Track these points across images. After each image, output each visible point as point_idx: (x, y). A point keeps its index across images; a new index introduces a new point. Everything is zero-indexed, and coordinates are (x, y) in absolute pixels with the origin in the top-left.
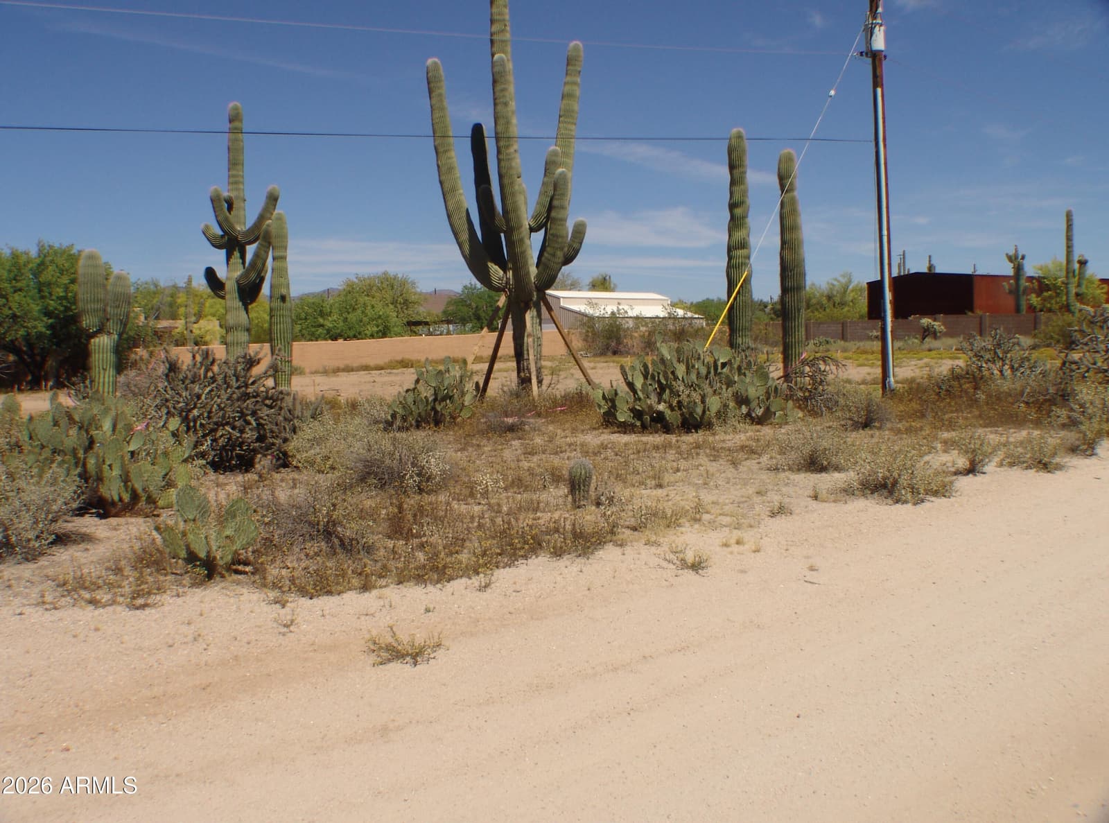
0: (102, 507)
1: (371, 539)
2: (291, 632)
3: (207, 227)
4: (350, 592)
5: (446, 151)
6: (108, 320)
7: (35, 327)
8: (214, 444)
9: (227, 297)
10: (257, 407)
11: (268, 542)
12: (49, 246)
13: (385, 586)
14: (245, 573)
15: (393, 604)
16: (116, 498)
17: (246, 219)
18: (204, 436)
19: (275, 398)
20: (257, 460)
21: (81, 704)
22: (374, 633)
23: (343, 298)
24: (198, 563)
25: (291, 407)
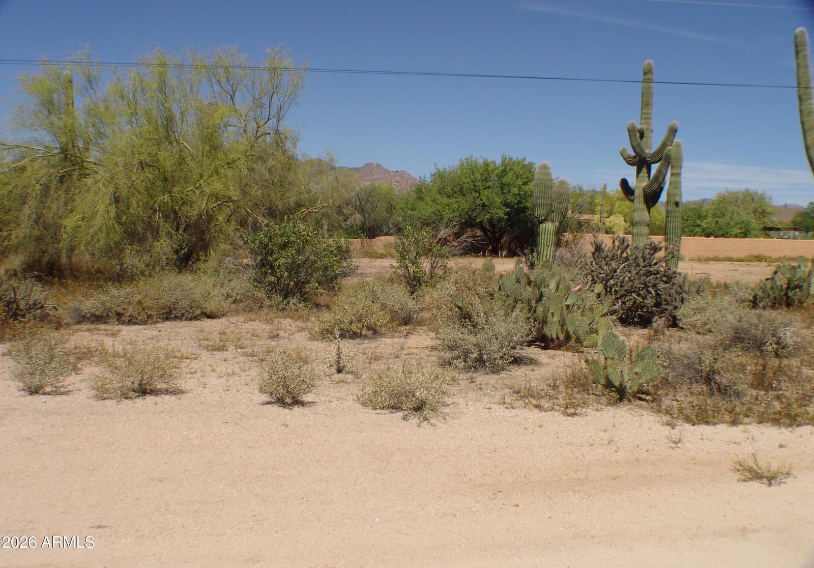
0: (544, 342)
1: (741, 387)
2: (678, 447)
3: (624, 150)
4: (722, 424)
5: (807, 99)
6: (553, 212)
7: (497, 214)
8: (623, 305)
9: (635, 200)
10: (657, 281)
11: (665, 381)
12: (509, 158)
13: (749, 424)
14: (647, 401)
15: (755, 438)
16: (554, 337)
17: (652, 145)
18: (617, 299)
19: (670, 276)
20: (654, 320)
21: (528, 476)
22: (741, 457)
23: (716, 206)
24: (613, 389)
25: (682, 284)
